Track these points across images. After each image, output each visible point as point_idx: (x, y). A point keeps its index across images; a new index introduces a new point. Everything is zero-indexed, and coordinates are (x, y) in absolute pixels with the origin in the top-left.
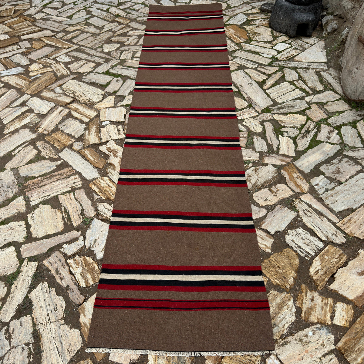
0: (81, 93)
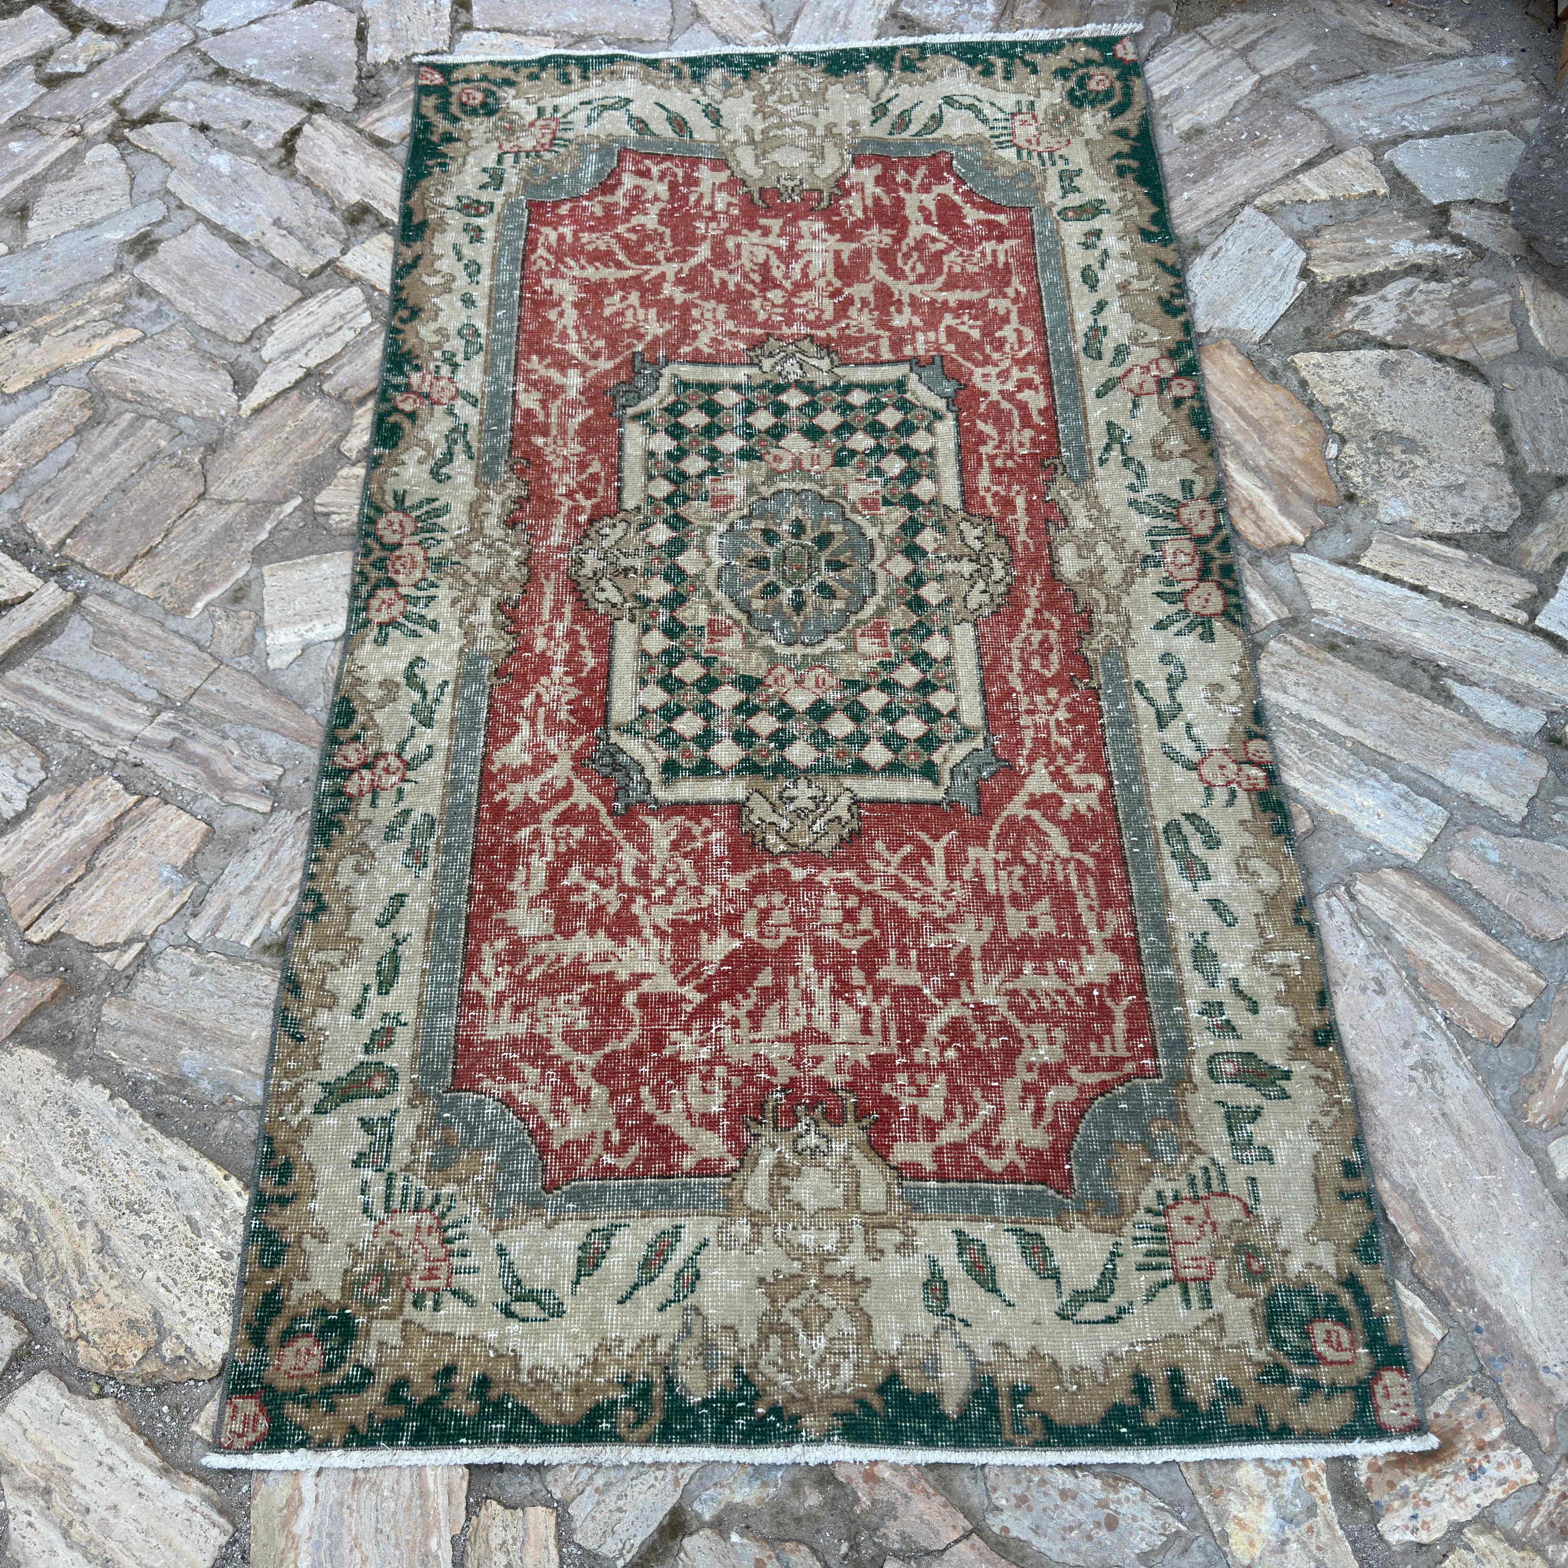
0: (91, 1235)
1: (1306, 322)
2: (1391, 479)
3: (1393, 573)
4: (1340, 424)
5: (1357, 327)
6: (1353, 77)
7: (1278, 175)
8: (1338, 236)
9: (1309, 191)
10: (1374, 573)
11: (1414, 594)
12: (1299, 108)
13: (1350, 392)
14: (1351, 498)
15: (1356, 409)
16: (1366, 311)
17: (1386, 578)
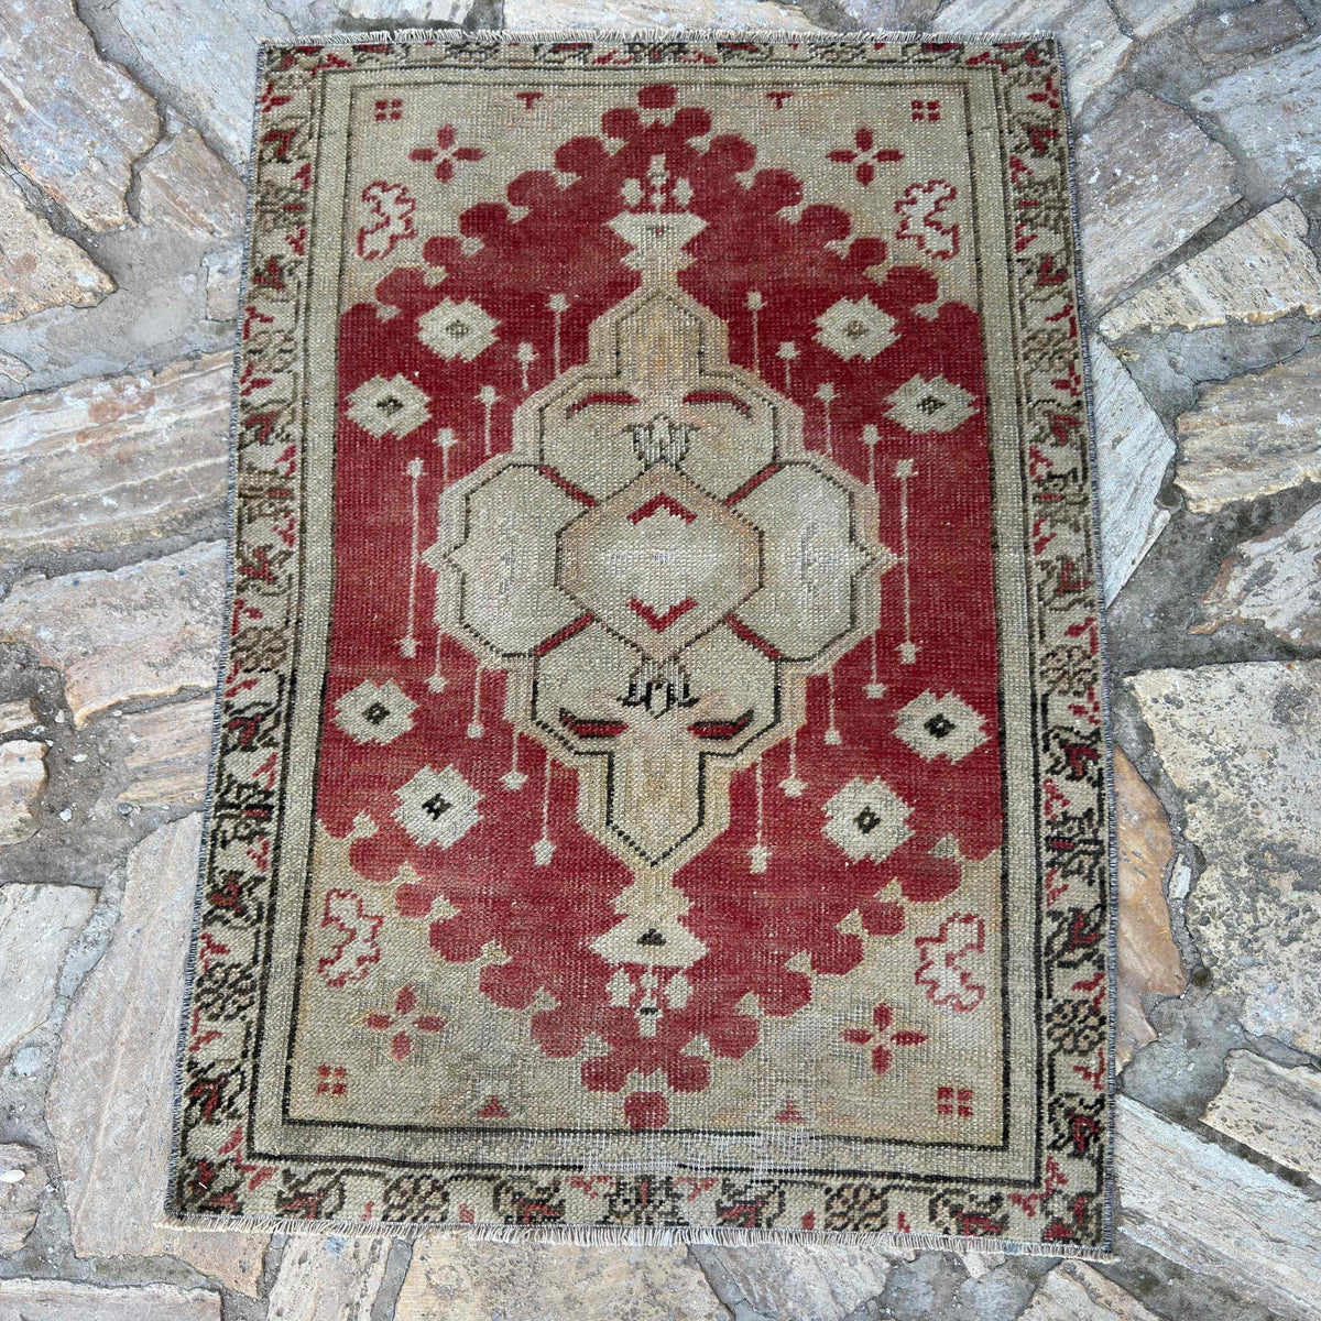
1: (1161, 591)
2: (1271, 945)
3: (1258, 1145)
4: (1200, 826)
5: (1245, 613)
6: (1290, 40)
7: (1144, 268)
8: (1237, 408)
9: (1193, 306)
10: (1225, 1141)
11: (1285, 1187)
12: (1191, 114)
13: (1222, 759)
14: (1202, 978)
15: (1228, 795)
16: (1264, 576)
17: (1244, 1152)
